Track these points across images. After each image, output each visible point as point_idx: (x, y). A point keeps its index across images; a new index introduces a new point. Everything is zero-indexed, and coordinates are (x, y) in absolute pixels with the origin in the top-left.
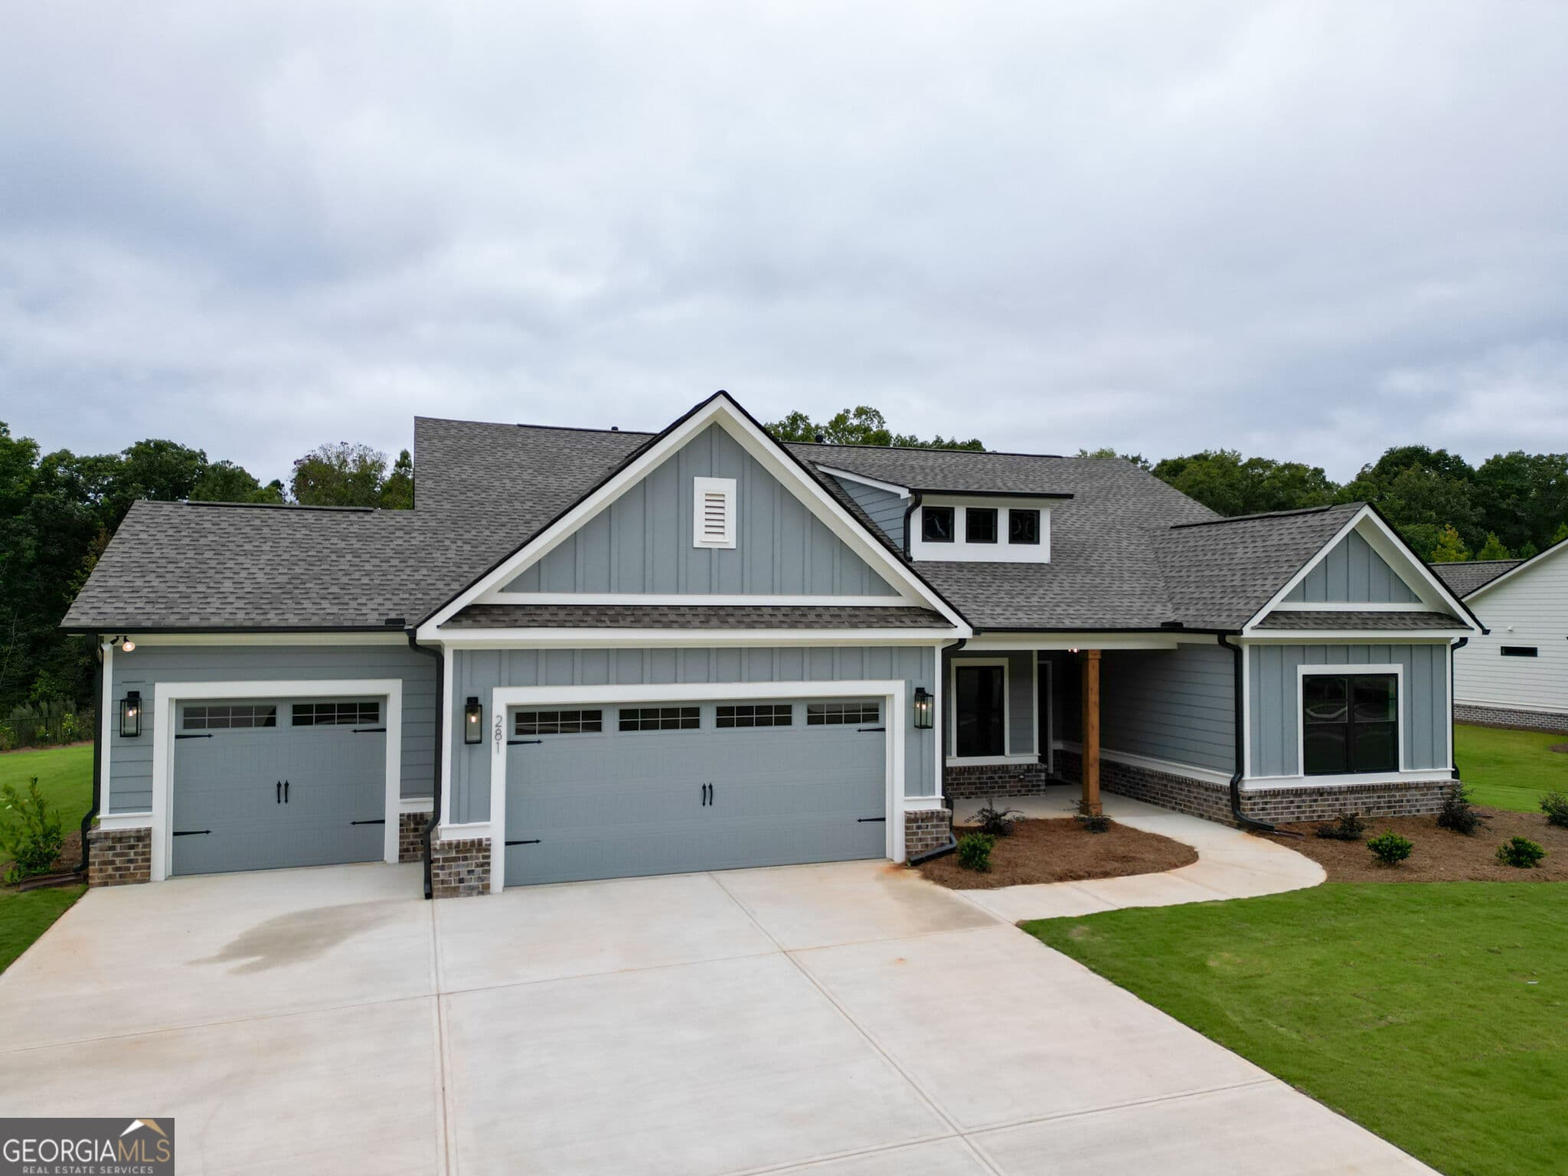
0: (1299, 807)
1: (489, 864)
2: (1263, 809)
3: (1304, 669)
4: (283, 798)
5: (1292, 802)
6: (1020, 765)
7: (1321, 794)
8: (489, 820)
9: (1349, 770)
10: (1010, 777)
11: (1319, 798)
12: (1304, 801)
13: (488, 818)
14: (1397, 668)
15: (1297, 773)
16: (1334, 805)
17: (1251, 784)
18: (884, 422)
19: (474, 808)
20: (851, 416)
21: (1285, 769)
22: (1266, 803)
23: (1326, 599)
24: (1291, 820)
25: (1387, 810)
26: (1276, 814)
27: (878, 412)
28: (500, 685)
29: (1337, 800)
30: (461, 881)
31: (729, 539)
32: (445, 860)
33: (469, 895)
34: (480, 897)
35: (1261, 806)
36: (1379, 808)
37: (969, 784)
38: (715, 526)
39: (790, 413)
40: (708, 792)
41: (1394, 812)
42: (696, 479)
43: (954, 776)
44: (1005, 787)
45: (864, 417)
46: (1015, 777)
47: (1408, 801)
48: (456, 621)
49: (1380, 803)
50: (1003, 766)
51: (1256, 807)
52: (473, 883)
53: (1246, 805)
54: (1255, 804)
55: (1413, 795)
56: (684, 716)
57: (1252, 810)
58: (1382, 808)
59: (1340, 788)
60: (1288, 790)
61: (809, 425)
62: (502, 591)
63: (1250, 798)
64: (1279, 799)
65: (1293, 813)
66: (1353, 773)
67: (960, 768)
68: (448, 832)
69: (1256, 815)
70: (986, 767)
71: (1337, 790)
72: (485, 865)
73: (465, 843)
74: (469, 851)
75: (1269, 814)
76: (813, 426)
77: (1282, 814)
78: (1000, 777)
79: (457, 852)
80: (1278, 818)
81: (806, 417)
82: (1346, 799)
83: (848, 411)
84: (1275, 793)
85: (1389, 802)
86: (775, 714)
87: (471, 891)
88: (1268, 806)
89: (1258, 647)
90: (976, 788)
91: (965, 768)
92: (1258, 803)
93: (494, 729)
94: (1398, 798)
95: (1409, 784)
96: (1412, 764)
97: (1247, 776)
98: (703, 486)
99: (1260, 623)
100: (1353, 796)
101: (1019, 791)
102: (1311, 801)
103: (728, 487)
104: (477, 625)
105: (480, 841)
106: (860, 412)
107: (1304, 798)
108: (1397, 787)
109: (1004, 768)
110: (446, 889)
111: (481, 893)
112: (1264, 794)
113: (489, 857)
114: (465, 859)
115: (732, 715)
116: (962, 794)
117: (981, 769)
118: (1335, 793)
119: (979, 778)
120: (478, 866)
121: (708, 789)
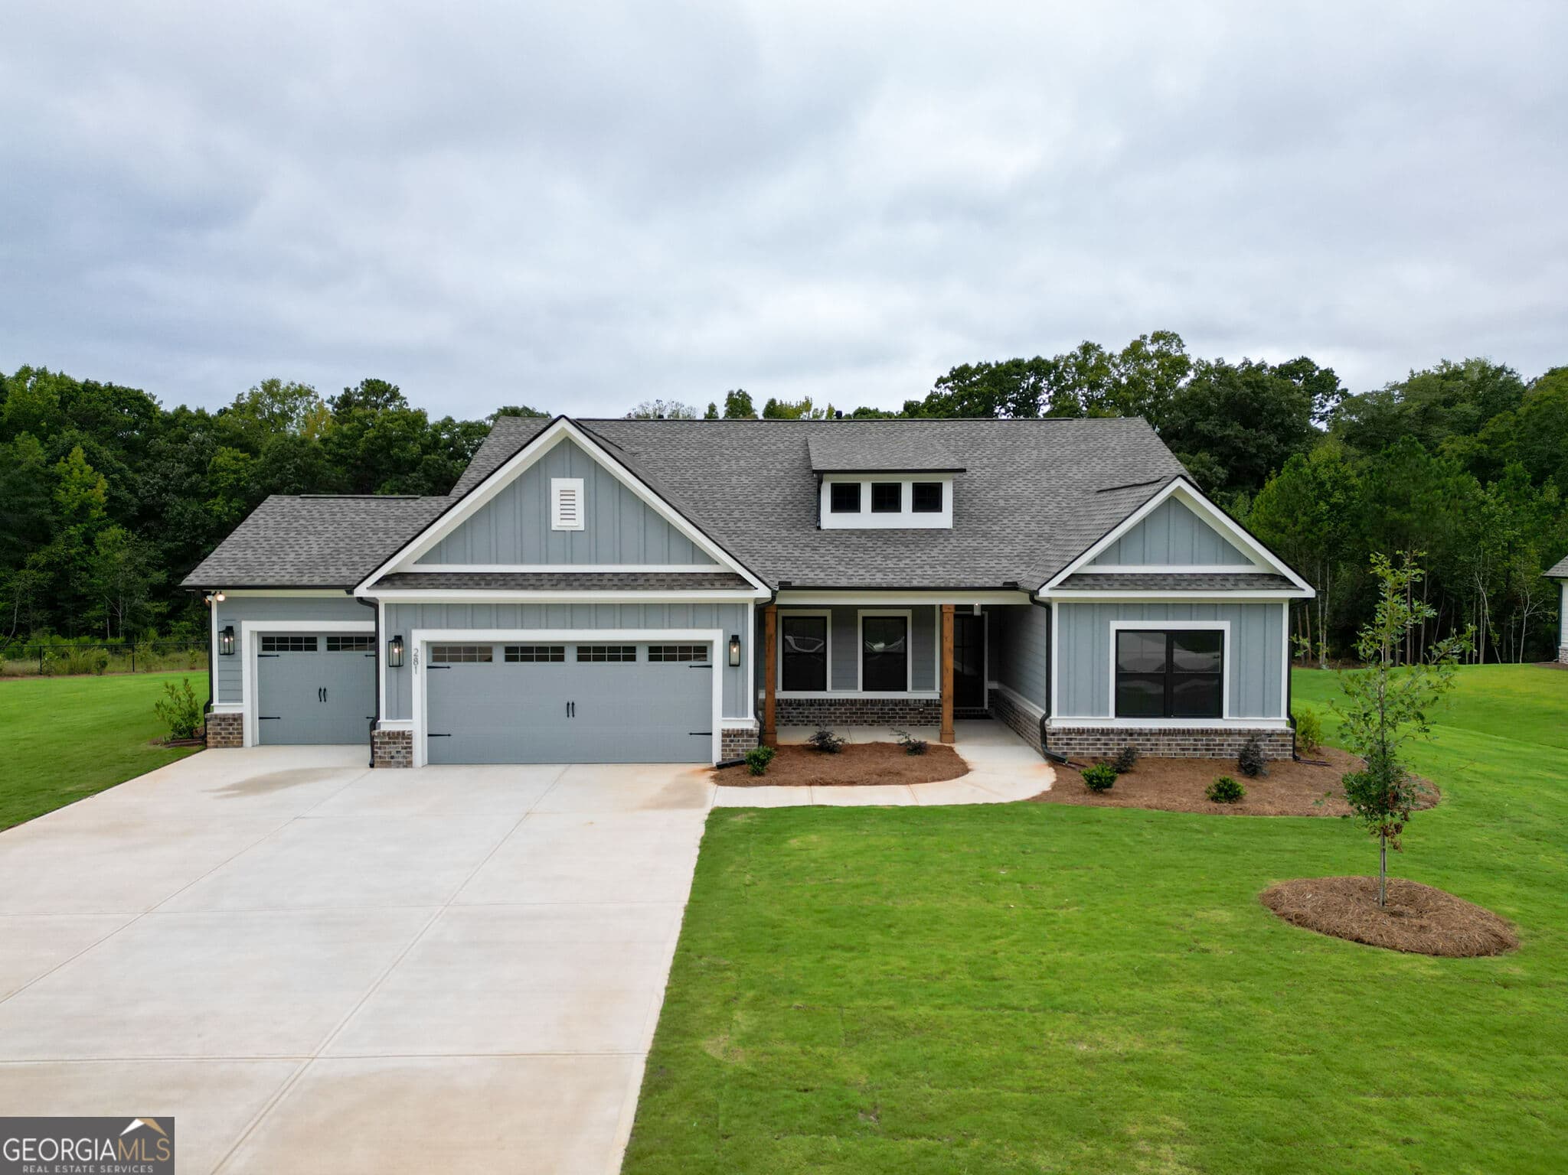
0: (1106, 744)
1: (411, 748)
2: (1067, 744)
3: (1116, 625)
4: (323, 699)
5: (1099, 740)
6: (919, 700)
7: (1131, 735)
8: (411, 718)
9: (1167, 714)
10: (910, 709)
11: (1128, 738)
12: (1111, 740)
13: (411, 717)
14: (1223, 625)
15: (1109, 715)
16: (1144, 744)
17: (1057, 722)
18: (1183, 346)
19: (402, 710)
20: (1148, 342)
21: (1099, 710)
22: (1071, 739)
23: (1144, 562)
24: (1097, 755)
25: (1204, 752)
26: (1080, 749)
27: (1175, 336)
28: (416, 628)
29: (1148, 740)
30: (392, 757)
31: (579, 523)
32: (381, 743)
33: (398, 767)
34: (405, 769)
35: (1065, 741)
36: (1195, 750)
37: (872, 713)
38: (567, 515)
40: (571, 708)
41: (1213, 755)
42: (553, 479)
43: (858, 706)
44: (906, 717)
45: (1161, 342)
46: (915, 710)
47: (1229, 745)
48: (379, 583)
49: (1197, 745)
50: (903, 700)
51: (1060, 742)
52: (400, 760)
53: (1051, 740)
54: (1058, 739)
55: (1236, 740)
56: (553, 653)
57: (1056, 744)
58: (1200, 750)
59: (1151, 730)
60: (1093, 730)
61: (1102, 354)
62: (415, 563)
63: (1054, 734)
64: (1085, 737)
65: (1100, 749)
66: (1170, 717)
67: (863, 700)
68: (386, 725)
69: (1060, 749)
70: (888, 700)
71: (1147, 732)
72: (409, 749)
73: (393, 733)
74: (397, 738)
75: (1074, 749)
76: (1107, 354)
77: (1088, 749)
78: (901, 709)
79: (389, 738)
80: (1083, 754)
81: (1099, 346)
82: (1158, 740)
83: (1144, 337)
84: (1080, 732)
85: (1207, 745)
86: (621, 652)
87: (399, 765)
88: (1073, 742)
89: (1065, 605)
90: (878, 717)
91: (868, 700)
92: (1062, 739)
93: (413, 657)
94: (1217, 742)
95: (1230, 730)
96: (1238, 711)
97: (1054, 715)
98: (558, 484)
99: (1060, 584)
100: (1166, 738)
101: (919, 722)
102: (1119, 740)
103: (577, 485)
104: (394, 587)
105: (403, 733)
106: (1157, 337)
107: (1111, 736)
108: (1216, 732)
109: (905, 702)
110: (382, 762)
111: (406, 766)
112: (1068, 732)
113: (410, 743)
114: (394, 743)
115: (589, 653)
116: (865, 721)
117: (883, 702)
118: (1146, 734)
119: (882, 709)
120: (403, 748)
121: (571, 706)
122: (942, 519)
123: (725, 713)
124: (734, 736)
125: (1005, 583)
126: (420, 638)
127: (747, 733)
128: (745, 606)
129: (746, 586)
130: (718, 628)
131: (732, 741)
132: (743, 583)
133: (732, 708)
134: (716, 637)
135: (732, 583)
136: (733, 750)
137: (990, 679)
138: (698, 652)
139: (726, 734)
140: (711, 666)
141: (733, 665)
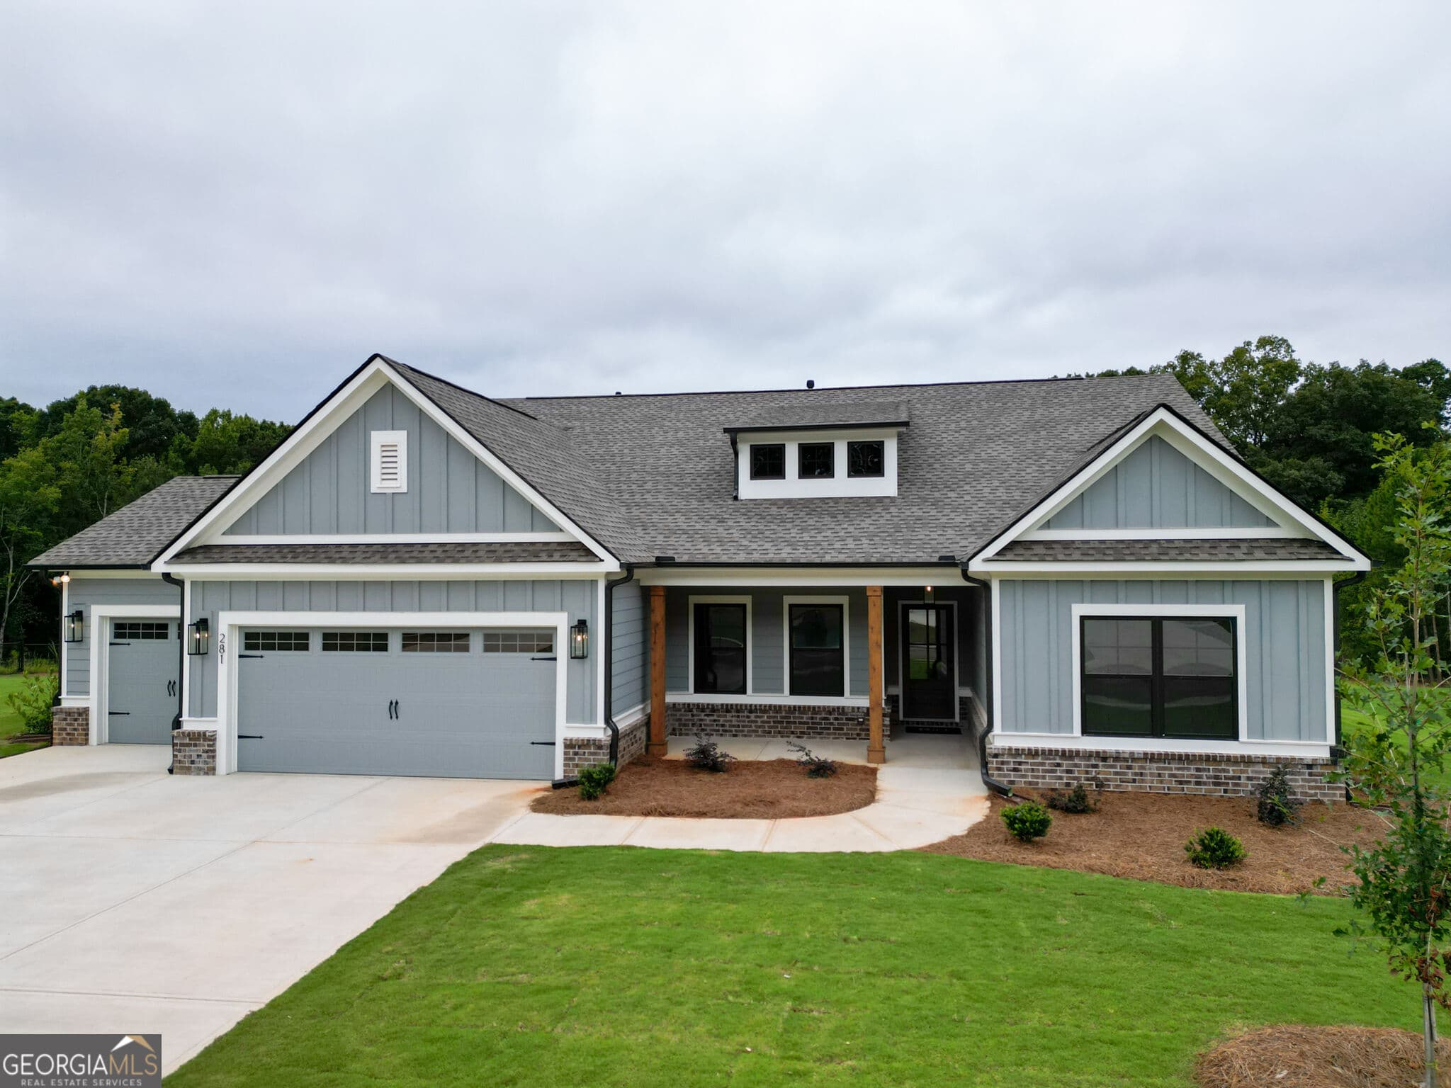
0: (1068, 772)
1: (214, 751)
2: (1015, 770)
3: (1079, 610)
4: (172, 693)
5: (1059, 765)
6: (858, 708)
7: (1104, 759)
8: (216, 716)
9: (1156, 732)
10: (847, 719)
11: (1101, 764)
12: (1076, 765)
13: (216, 715)
14: (1235, 610)
15: (1072, 732)
16: (1124, 774)
17: (1000, 739)
18: (1293, 351)
19: (206, 707)
20: (1253, 347)
21: (1062, 725)
22: (1020, 763)
23: (1116, 525)
24: (1057, 786)
25: (1212, 787)
26: (1033, 777)
27: (1285, 341)
28: (223, 610)
29: (1129, 768)
30: (193, 762)
31: (401, 484)
32: (182, 745)
33: (198, 774)
34: (206, 777)
35: (1012, 766)
36: (1198, 783)
37: (800, 723)
38: (388, 475)
39: (1178, 353)
40: (394, 707)
41: (1225, 791)
42: (372, 432)
43: (784, 714)
44: (842, 729)
45: (1268, 348)
46: (852, 719)
47: (1249, 779)
49: (1201, 777)
50: (838, 708)
51: (1005, 767)
52: (201, 765)
53: (993, 763)
54: (1003, 763)
55: (1260, 772)
56: (374, 641)
57: (999, 769)
58: (1205, 784)
59: (1132, 753)
60: (1050, 751)
61: (1203, 362)
62: (224, 534)
63: (996, 756)
64: (1039, 760)
65: (1061, 778)
66: (1160, 737)
67: (790, 707)
68: (191, 724)
69: (1005, 776)
70: (819, 707)
71: (1127, 756)
72: (212, 753)
73: (194, 733)
74: (198, 739)
75: (1023, 776)
76: (1208, 363)
77: (1044, 777)
78: (836, 719)
79: (190, 740)
80: (1037, 783)
81: (1198, 355)
82: (1143, 768)
83: (1249, 344)
84: (1033, 753)
85: (1216, 777)
86: (452, 640)
87: (199, 771)
88: (1022, 767)
89: (1009, 582)
90: (808, 728)
91: (795, 707)
92: (1008, 763)
93: (220, 644)
94: (1231, 774)
95: (1249, 757)
96: (1260, 731)
97: (997, 729)
98: (379, 438)
99: (997, 554)
100: (1155, 765)
101: (858, 735)
102: (1087, 766)
103: (399, 438)
104: (194, 561)
105: (204, 733)
106: (1263, 342)
107: (1077, 761)
108: (1229, 760)
109: (841, 710)
110: (182, 768)
111: (206, 774)
112: (1017, 752)
113: (213, 745)
114: (195, 745)
115: (415, 640)
116: (793, 733)
117: (814, 710)
118: (1126, 760)
119: (812, 718)
120: (204, 752)
121: (394, 704)
122: (885, 485)
123: (570, 717)
124: (579, 747)
125: (941, 558)
126: (229, 622)
127: (594, 744)
128: (594, 583)
129: (590, 558)
130: (562, 610)
131: (576, 754)
132: (589, 555)
133: (578, 713)
134: (560, 622)
135: (574, 554)
136: (577, 765)
137: (961, 684)
138: (541, 642)
139: (570, 745)
140: (555, 659)
141: (579, 656)
